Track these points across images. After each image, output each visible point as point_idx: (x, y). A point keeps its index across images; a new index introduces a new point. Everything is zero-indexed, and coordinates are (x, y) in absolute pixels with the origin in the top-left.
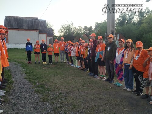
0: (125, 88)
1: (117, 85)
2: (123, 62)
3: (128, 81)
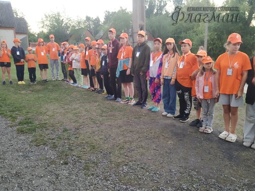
0: (165, 113)
1: (153, 110)
2: (162, 75)
3: (168, 103)
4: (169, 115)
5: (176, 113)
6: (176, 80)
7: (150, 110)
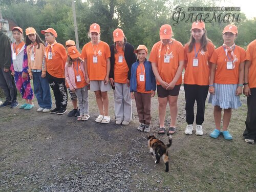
0: (40, 109)
4: (45, 110)
5: (52, 106)
6: (47, 72)
7: (22, 108)
